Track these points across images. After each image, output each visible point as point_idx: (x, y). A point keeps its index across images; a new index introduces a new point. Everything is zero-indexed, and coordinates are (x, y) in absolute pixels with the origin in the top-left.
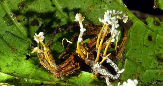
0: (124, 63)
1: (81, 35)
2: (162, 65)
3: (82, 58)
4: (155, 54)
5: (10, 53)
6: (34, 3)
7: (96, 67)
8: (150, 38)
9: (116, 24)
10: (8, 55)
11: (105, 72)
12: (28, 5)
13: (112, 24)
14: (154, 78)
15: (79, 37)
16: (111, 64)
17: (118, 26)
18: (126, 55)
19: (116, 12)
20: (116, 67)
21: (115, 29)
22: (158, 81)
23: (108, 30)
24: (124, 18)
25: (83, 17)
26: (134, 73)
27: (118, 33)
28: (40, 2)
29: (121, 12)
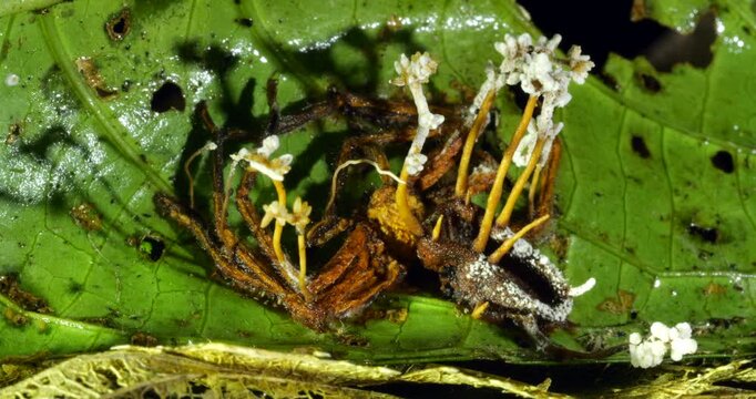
0: (565, 252)
2: (711, 254)
3: (399, 241)
4: (674, 212)
5: (72, 235)
6: (168, 12)
7: (476, 276)
8: (639, 145)
10: (66, 242)
11: (517, 296)
12: (143, 24)
14: (693, 312)
16: (533, 262)
18: (568, 219)
20: (553, 271)
22: (715, 322)
26: (613, 294)
28: (193, 6)
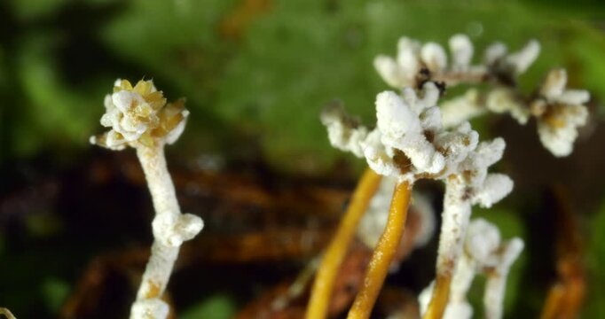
1: (158, 273)
9: (483, 171)
13: (442, 172)
15: (144, 290)
17: (503, 186)
19: (477, 58)
21: (477, 212)
23: (411, 219)
24: (554, 110)
25: (171, 113)
27: (500, 251)
29: (526, 58)
